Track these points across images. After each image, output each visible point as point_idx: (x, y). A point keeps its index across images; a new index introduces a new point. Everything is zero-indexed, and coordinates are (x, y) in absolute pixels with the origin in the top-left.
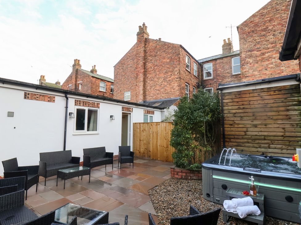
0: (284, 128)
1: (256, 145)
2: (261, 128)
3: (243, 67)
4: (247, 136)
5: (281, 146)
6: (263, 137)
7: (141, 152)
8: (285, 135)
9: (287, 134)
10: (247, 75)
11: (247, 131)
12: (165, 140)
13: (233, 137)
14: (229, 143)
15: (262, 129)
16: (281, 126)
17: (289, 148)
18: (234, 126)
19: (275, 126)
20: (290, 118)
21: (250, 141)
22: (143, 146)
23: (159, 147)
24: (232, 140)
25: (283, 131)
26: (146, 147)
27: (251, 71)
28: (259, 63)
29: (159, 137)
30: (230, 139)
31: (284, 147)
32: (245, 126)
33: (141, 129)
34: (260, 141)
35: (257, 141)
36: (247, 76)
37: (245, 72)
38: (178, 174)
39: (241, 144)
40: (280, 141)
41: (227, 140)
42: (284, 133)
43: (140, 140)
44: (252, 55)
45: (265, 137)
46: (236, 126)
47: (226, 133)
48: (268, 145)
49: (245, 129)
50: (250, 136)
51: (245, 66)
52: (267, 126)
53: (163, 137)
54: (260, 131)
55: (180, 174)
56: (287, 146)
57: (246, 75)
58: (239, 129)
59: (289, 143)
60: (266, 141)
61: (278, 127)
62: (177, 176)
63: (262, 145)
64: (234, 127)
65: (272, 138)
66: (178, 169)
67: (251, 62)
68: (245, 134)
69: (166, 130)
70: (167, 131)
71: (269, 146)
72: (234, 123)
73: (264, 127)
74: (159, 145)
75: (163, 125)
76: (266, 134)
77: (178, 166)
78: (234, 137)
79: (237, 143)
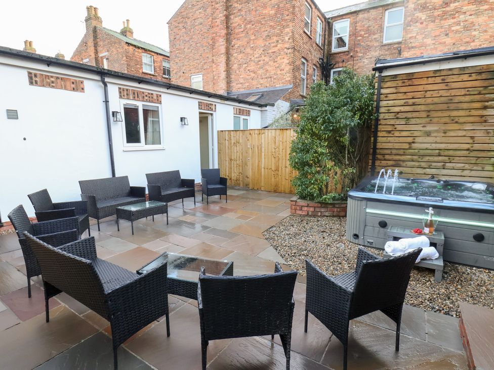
0: (472, 137)
1: (423, 164)
2: (436, 137)
3: (409, 28)
4: (412, 151)
5: (463, 165)
6: (437, 151)
7: (233, 178)
8: (472, 149)
9: (476, 147)
10: (413, 45)
11: (413, 143)
12: (273, 159)
13: (388, 152)
14: (382, 161)
15: (438, 140)
16: (470, 133)
17: (475, 168)
18: (393, 134)
19: (460, 135)
20: (485, 121)
21: (415, 157)
22: (235, 169)
23: (263, 169)
24: (387, 157)
25: (471, 141)
26: (241, 171)
27: (420, 37)
28: (437, 21)
29: (263, 154)
30: (384, 155)
31: (467, 166)
32: (411, 134)
33: (233, 142)
35: (427, 158)
36: (412, 47)
37: (410, 38)
38: (301, 210)
39: (401, 163)
40: (463, 158)
41: (379, 156)
42: (471, 146)
43: (231, 160)
44: (428, 5)
45: (441, 151)
46: (397, 134)
47: (379, 146)
48: (442, 163)
49: (410, 139)
50: (416, 151)
51: (412, 27)
52: (447, 134)
53: (270, 154)
54: (434, 142)
55: (306, 209)
56: (472, 166)
57: (410, 45)
58: (401, 139)
59: (477, 160)
60: (440, 158)
61: (464, 136)
62: (300, 212)
63: (434, 164)
64: (392, 136)
65: (451, 153)
66: (302, 202)
67: (423, 18)
68: (410, 147)
69: (275, 143)
70: (277, 144)
71: (444, 165)
72: (394, 130)
73: (443, 135)
74: (263, 166)
75: (270, 134)
76: (442, 146)
77: (303, 197)
78: (391, 152)
79: (394, 162)
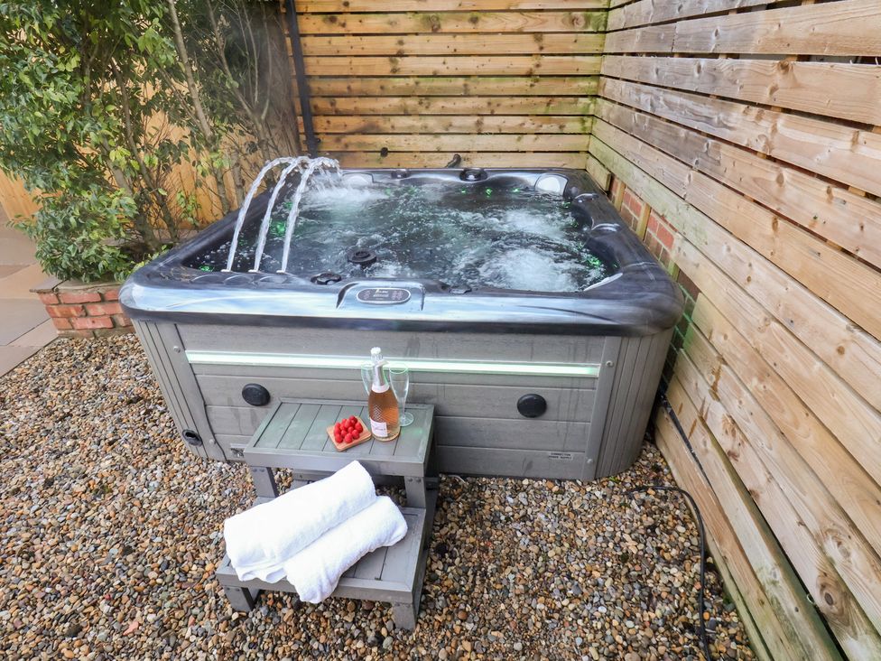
0: (538, 36)
1: (432, 123)
2: (455, 34)
4: (400, 82)
5: (520, 120)
6: (461, 81)
8: (538, 72)
9: (549, 64)
11: (401, 55)
13: (341, 86)
14: (331, 119)
15: (461, 44)
16: (531, 22)
17: (545, 128)
18: (344, 25)
19: (510, 27)
21: (412, 102)
24: (342, 104)
25: (533, 47)
30: (333, 96)
31: (529, 124)
32: (391, 23)
34: (450, 105)
35: (439, 104)
38: (87, 315)
39: (381, 122)
40: (518, 101)
41: (322, 104)
42: (536, 62)
45: (470, 82)
46: (353, 24)
47: (314, 67)
48: (476, 118)
49: (390, 44)
50: (411, 82)
52: (481, 27)
54: (450, 51)
55: (100, 309)
56: (538, 121)
58: (369, 44)
59: (548, 104)
60: (469, 103)
61: (520, 32)
62: (88, 324)
63: (457, 121)
64: (342, 31)
65: (492, 85)
68: (394, 70)
71: (479, 123)
72: (343, 9)
73: (469, 27)
76: (470, 65)
78: (349, 88)
79: (361, 118)
